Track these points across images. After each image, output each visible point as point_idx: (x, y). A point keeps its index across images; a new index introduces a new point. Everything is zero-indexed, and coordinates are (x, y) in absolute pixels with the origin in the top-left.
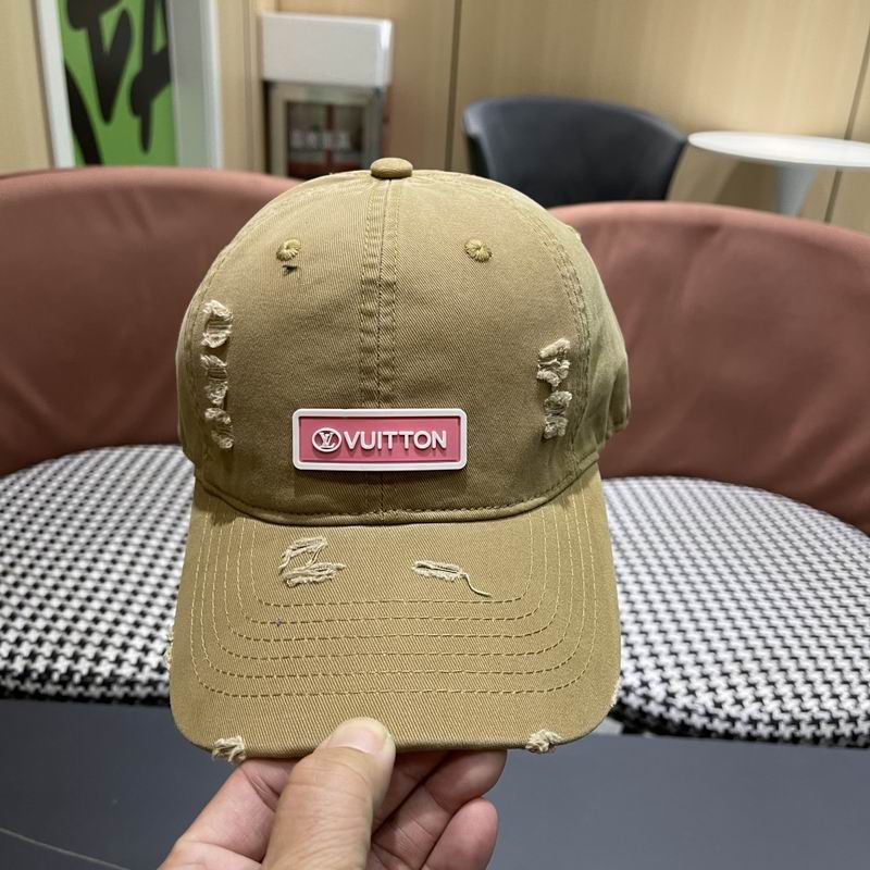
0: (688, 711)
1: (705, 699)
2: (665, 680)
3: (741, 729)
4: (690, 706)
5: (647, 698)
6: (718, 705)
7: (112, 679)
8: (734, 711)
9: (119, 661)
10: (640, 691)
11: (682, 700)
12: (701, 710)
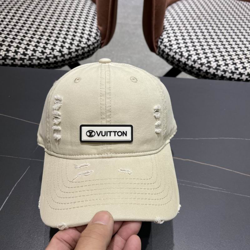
0: (225, 71)
1: (232, 67)
2: (216, 61)
3: (244, 77)
4: (226, 69)
5: (209, 67)
6: (237, 69)
7: (5, 57)
8: (242, 71)
9: (8, 51)
10: (207, 65)
11: (222, 68)
12: (230, 71)
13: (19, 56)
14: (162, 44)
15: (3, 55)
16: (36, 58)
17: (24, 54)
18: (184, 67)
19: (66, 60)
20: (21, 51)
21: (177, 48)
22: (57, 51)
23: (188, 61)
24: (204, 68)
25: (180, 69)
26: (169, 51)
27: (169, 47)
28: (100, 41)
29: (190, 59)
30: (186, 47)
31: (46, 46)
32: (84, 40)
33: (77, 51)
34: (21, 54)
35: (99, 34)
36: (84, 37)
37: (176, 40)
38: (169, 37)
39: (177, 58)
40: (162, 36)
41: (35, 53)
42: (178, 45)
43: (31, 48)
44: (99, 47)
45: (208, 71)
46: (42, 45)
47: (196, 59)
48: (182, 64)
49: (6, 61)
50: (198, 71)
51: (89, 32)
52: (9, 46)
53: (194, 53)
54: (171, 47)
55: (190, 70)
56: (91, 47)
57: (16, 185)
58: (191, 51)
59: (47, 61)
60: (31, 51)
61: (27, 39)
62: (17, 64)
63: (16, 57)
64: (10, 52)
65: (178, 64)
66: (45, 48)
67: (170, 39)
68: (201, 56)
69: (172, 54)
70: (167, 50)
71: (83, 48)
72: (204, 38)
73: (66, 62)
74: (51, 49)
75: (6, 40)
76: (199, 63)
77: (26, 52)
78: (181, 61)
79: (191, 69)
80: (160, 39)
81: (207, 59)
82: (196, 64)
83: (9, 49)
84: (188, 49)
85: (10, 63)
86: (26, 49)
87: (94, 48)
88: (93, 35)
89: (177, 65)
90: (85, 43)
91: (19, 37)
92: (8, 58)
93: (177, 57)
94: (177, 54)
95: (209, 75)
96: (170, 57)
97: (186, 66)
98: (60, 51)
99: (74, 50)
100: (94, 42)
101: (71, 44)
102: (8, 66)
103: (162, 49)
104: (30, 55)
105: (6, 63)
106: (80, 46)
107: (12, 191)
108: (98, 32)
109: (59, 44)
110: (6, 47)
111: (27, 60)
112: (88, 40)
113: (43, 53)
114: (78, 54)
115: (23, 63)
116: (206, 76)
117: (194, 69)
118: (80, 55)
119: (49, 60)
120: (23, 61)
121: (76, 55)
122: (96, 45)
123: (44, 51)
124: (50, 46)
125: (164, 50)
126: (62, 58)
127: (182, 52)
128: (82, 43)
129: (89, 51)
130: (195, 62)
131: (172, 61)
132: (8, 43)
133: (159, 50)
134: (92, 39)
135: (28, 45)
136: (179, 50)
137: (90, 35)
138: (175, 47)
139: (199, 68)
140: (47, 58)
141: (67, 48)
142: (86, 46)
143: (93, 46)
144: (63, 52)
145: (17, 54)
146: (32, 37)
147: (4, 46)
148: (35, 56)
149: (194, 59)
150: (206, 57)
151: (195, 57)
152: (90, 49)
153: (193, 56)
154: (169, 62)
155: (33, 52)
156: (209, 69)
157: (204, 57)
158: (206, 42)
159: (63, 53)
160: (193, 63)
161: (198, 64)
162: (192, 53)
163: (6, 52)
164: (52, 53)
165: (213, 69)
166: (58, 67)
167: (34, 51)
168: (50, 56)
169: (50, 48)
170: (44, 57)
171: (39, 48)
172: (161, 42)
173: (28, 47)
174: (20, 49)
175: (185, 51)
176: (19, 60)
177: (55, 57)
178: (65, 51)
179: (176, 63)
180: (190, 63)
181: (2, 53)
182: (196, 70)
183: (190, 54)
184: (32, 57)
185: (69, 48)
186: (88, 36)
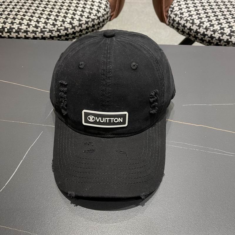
13: (31, 29)
14: (173, 13)
15: (16, 29)
16: (48, 30)
17: (36, 27)
18: (195, 35)
19: (77, 32)
20: (33, 23)
21: (188, 16)
22: (68, 23)
23: (199, 29)
24: (217, 35)
25: (191, 37)
26: (180, 19)
27: (180, 16)
28: (110, 14)
29: (202, 26)
30: (197, 14)
31: (57, 19)
32: (94, 12)
33: (87, 23)
34: (33, 27)
35: (108, 5)
36: (94, 9)
37: (187, 7)
38: (180, 5)
39: (188, 27)
40: (173, 5)
41: (47, 25)
42: (189, 13)
43: (43, 20)
44: (109, 19)
45: (221, 38)
46: (52, 17)
47: (209, 25)
48: (194, 32)
49: (19, 34)
50: (210, 39)
51: (99, 4)
52: (22, 19)
53: (206, 20)
54: (182, 15)
55: (202, 38)
56: (101, 19)
57: (29, 149)
58: (203, 18)
59: (58, 33)
60: (42, 23)
61: (39, 12)
62: (29, 36)
63: (29, 29)
64: (23, 25)
65: (189, 32)
66: (55, 20)
67: (181, 8)
68: (213, 22)
69: (182, 22)
70: (177, 19)
71: (93, 20)
72: (217, 5)
73: (77, 34)
74: (62, 22)
75: (19, 13)
76: (212, 30)
77: (38, 25)
78: (193, 30)
79: (202, 36)
80: (170, 7)
81: (220, 25)
82: (208, 31)
83: (22, 22)
84: (200, 17)
85: (23, 36)
86: (38, 22)
87: (104, 21)
88: (103, 6)
89: (188, 34)
90: (95, 14)
91: (31, 11)
92: (21, 31)
93: (188, 25)
94: (188, 22)
95: (222, 42)
96: (180, 26)
97: (197, 35)
98: (71, 23)
99: (84, 22)
100: (104, 13)
101: (81, 16)
102: (22, 39)
103: (172, 18)
104: (42, 27)
105: (19, 36)
106: (90, 18)
107: (26, 155)
108: (108, 3)
109: (70, 16)
110: (19, 21)
111: (39, 33)
112: (98, 11)
113: (54, 25)
114: (88, 26)
115: (36, 36)
116: (219, 43)
117: (206, 37)
118: (90, 27)
119: (60, 32)
120: (36, 34)
121: (87, 27)
122: (106, 17)
123: (55, 23)
124: (61, 19)
125: (175, 19)
126: (73, 30)
127: (193, 20)
128: (92, 14)
129: (99, 23)
130: (207, 29)
131: (183, 29)
132: (21, 17)
133: (170, 20)
134: (102, 11)
135: (40, 18)
136: (190, 17)
137: (100, 7)
138: (186, 15)
139: (212, 35)
140: (58, 30)
141: (77, 20)
142: (96, 17)
143: (103, 18)
144: (74, 23)
145: (29, 27)
146: (43, 11)
147: (17, 19)
148: (47, 28)
149: (207, 26)
150: (219, 24)
151: (207, 24)
152: (100, 21)
153: (205, 23)
154: (179, 31)
155: (45, 25)
156: (222, 36)
157: (217, 24)
158: (219, 8)
159: (74, 25)
160: (205, 30)
161: (210, 31)
162: (203, 20)
163: (19, 26)
164: (63, 25)
165: (227, 35)
166: (69, 40)
167: (46, 23)
168: (61, 28)
169: (61, 20)
170: (55, 29)
171: (50, 20)
172: (172, 11)
173: (39, 20)
174: (32, 21)
175: (197, 18)
176: (31, 33)
177: (66, 29)
178: (76, 23)
179: (187, 31)
180: (202, 30)
181: (15, 26)
182: (208, 37)
183: (202, 21)
184: (43, 30)
185: (80, 20)
186: (98, 8)
